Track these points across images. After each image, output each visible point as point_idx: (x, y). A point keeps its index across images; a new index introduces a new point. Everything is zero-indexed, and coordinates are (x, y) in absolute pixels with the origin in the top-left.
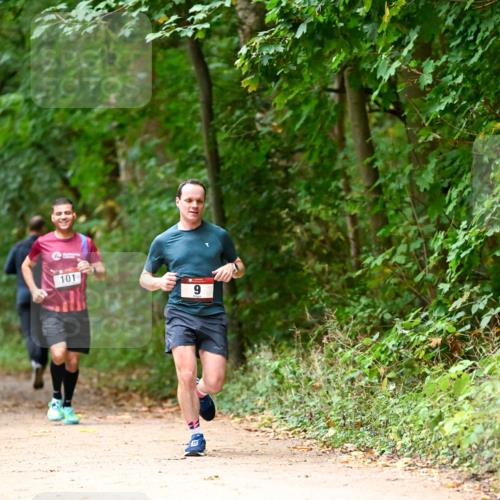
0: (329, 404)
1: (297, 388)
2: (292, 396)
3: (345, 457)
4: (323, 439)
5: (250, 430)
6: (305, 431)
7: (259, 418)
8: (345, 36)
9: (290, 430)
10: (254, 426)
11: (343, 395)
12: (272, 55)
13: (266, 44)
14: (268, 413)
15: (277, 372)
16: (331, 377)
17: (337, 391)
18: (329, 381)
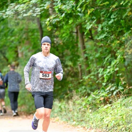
0: (74, 115)
1: (65, 111)
2: (64, 113)
3: (78, 129)
4: (72, 124)
5: (53, 122)
6: (68, 122)
7: (56, 119)
8: (75, 17)
9: (64, 122)
10: (54, 121)
11: (78, 113)
12: (56, 21)
13: (54, 18)
14: (58, 118)
15: (60, 107)
16: (74, 108)
17: (76, 112)
18: (74, 109)
